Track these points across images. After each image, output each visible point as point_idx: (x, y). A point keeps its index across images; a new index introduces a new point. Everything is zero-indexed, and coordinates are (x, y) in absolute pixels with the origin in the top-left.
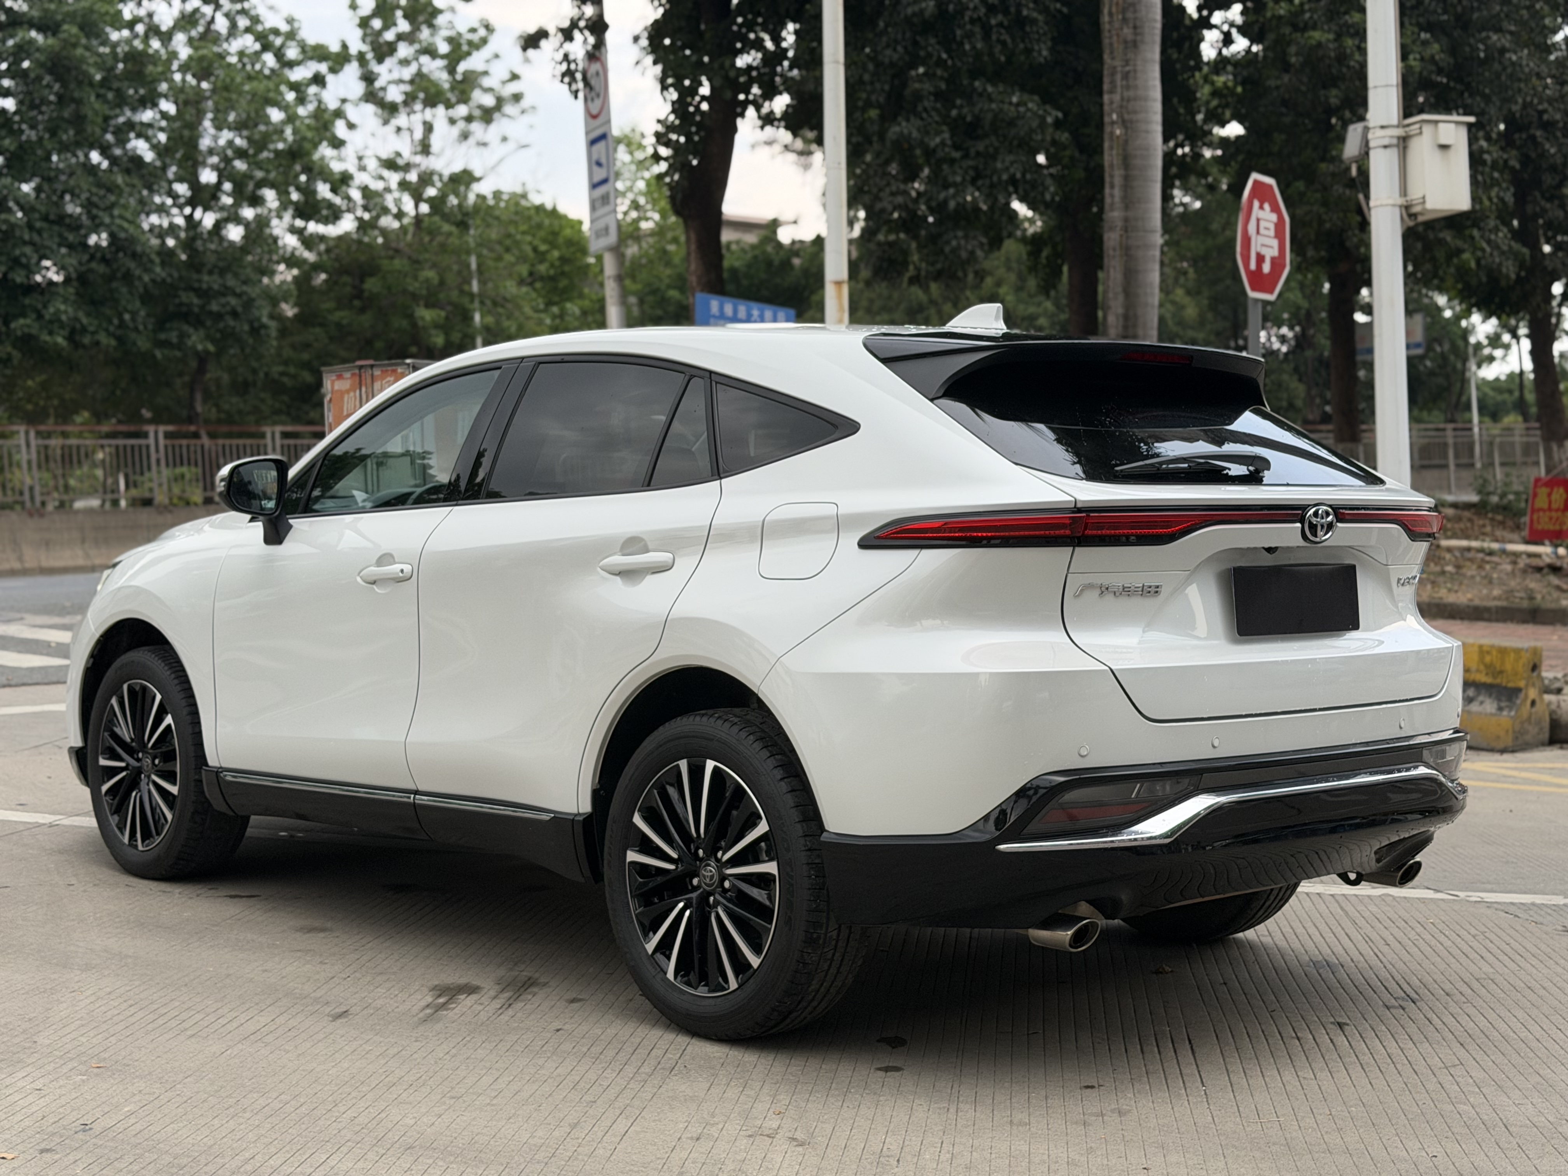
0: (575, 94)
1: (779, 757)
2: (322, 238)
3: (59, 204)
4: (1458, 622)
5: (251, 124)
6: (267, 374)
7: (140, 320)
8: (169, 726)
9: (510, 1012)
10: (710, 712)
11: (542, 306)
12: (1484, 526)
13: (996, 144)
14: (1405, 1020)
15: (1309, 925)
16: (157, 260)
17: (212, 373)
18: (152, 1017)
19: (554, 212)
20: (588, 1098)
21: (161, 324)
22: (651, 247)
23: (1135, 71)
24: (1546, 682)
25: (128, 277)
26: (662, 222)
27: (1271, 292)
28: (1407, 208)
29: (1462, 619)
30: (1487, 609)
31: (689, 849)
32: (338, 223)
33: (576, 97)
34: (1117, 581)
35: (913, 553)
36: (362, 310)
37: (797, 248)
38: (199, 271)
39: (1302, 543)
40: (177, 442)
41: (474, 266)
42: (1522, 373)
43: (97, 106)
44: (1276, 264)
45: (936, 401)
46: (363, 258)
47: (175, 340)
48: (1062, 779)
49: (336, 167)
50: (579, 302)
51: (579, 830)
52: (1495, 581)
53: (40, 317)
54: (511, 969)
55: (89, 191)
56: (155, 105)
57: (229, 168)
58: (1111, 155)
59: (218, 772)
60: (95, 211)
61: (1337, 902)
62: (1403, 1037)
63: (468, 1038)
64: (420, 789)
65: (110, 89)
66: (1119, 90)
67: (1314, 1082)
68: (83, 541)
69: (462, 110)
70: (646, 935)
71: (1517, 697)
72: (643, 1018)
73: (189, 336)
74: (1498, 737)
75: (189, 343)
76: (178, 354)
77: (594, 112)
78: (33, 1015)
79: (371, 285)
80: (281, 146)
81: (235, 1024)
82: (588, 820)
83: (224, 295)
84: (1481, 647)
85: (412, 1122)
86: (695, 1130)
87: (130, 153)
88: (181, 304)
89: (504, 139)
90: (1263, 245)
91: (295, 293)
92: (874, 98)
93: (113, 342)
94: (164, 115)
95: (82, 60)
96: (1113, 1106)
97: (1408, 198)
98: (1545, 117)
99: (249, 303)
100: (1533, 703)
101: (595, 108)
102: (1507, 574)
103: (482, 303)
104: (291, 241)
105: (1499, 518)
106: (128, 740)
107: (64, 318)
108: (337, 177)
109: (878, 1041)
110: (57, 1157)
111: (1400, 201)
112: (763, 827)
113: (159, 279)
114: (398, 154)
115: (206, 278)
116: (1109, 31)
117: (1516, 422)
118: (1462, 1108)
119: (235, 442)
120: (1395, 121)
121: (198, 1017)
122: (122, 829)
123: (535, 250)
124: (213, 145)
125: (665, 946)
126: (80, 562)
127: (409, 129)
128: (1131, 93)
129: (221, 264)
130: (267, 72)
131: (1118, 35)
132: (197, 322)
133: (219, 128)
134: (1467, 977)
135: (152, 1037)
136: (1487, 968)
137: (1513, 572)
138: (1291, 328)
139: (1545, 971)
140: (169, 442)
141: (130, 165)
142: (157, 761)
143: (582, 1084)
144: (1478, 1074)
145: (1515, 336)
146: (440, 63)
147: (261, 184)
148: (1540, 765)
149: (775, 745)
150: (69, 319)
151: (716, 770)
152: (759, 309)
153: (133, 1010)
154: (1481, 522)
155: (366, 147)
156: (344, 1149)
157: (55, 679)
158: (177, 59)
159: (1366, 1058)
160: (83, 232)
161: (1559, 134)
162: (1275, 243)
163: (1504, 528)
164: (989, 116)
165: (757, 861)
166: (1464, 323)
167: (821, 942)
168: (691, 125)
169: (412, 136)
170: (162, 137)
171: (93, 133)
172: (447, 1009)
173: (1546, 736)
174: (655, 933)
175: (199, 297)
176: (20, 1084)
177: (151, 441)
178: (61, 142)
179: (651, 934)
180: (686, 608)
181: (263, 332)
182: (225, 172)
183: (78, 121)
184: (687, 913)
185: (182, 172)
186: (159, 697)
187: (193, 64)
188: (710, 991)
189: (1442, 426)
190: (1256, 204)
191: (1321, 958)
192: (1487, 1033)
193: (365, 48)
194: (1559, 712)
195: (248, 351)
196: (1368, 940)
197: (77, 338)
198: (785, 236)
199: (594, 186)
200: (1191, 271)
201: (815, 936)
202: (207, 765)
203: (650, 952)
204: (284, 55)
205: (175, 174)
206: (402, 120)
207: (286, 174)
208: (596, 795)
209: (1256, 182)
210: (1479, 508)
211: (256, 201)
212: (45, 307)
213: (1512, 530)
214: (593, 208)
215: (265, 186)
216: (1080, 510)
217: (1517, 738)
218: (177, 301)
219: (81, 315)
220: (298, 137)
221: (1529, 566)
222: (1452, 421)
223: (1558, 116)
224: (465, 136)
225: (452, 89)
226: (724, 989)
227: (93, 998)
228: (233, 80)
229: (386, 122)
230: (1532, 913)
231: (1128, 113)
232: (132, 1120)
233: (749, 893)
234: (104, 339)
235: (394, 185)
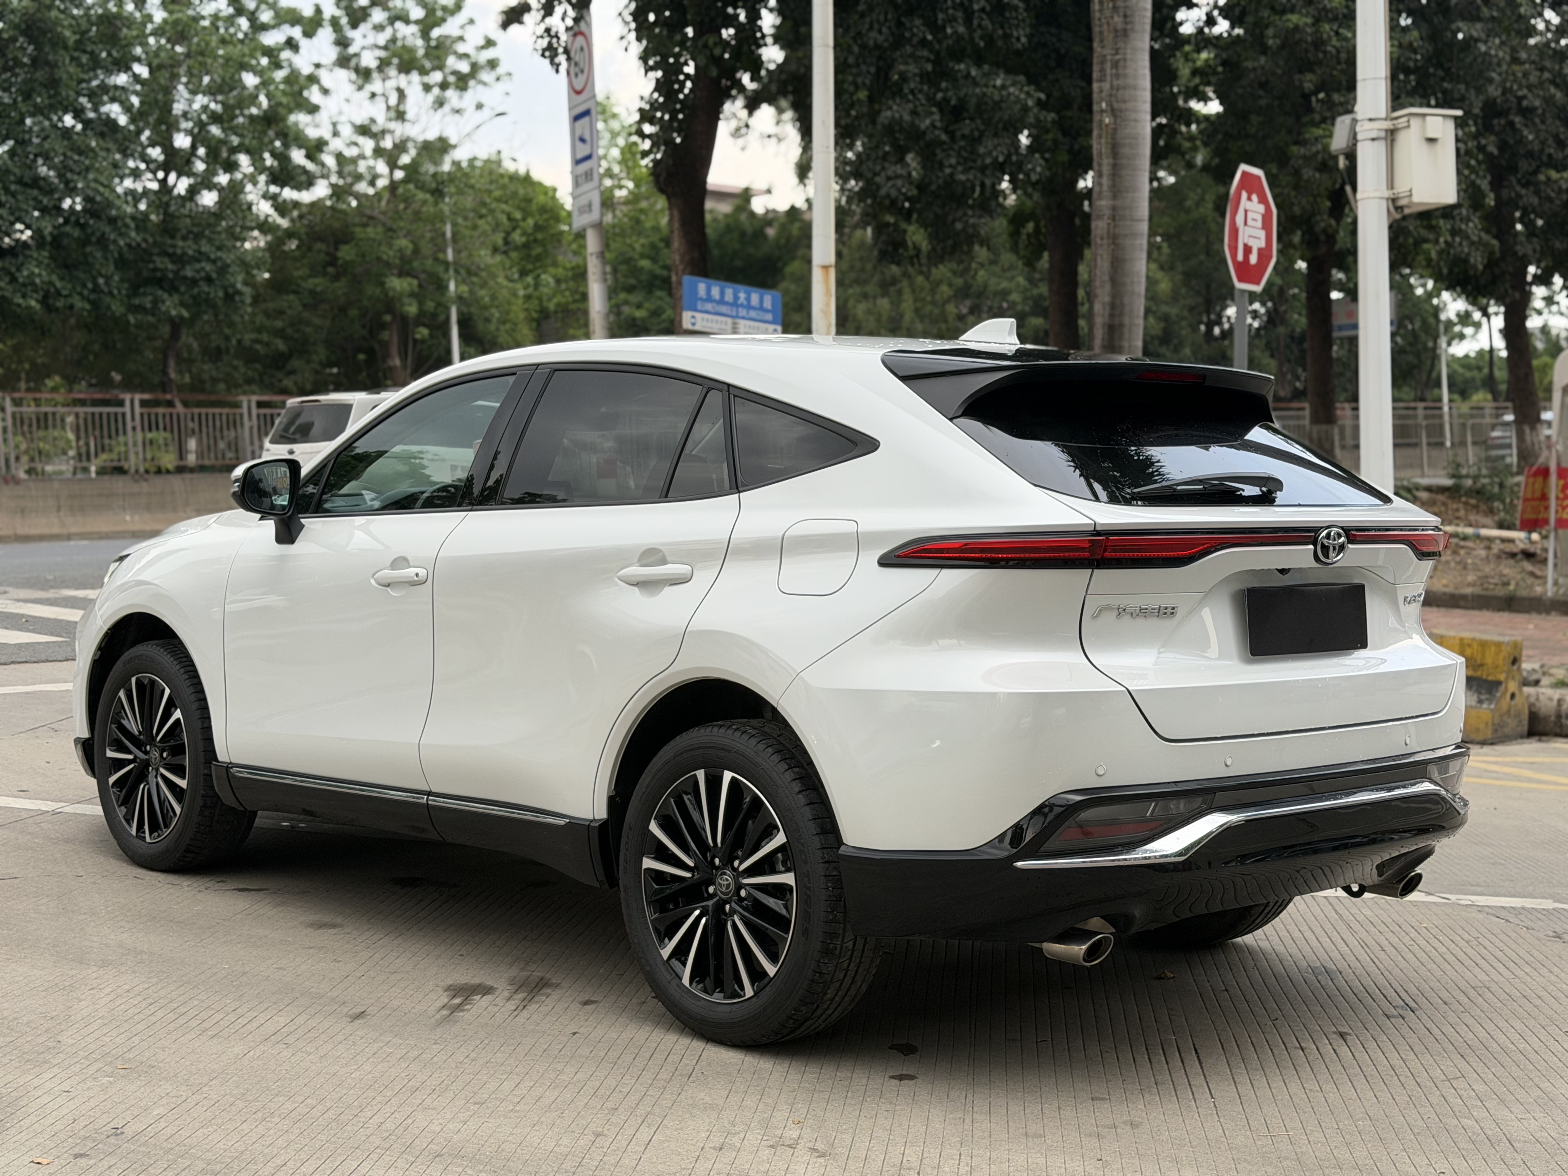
0: (557, 67)
1: (797, 770)
2: (296, 204)
3: (32, 166)
4: (1435, 609)
5: (226, 89)
6: (239, 342)
7: (114, 284)
8: (178, 720)
9: (525, 1014)
10: (728, 723)
11: (516, 276)
12: (1458, 510)
13: (982, 127)
14: (1405, 1030)
15: (1305, 928)
16: (132, 225)
17: (187, 339)
18: (172, 1016)
19: (527, 179)
20: (609, 1105)
21: (135, 290)
22: (625, 215)
23: (1125, 60)
24: (1525, 674)
25: (102, 242)
26: (636, 191)
27: (1257, 283)
28: (1394, 200)
29: (1438, 606)
30: (1464, 597)
31: (705, 857)
32: (312, 189)
33: (557, 71)
34: (1135, 602)
35: (934, 572)
36: (336, 278)
37: (770, 218)
38: (173, 237)
39: (1314, 564)
40: (153, 410)
41: (449, 234)
42: (1492, 350)
43: (71, 69)
44: (1264, 254)
45: (955, 421)
46: (336, 225)
47: (149, 306)
48: (1079, 798)
49: (312, 133)
50: (552, 270)
51: (595, 836)
52: (1469, 567)
53: (13, 280)
54: (522, 969)
55: (64, 155)
56: (128, 69)
57: (203, 133)
58: (1100, 144)
59: (228, 767)
60: (69, 175)
61: (1331, 905)
62: (1404, 1048)
63: (486, 1042)
64: (434, 790)
65: (85, 52)
66: (1108, 78)
67: (1320, 1095)
68: (59, 509)
69: (437, 77)
70: (661, 941)
71: (1497, 690)
72: (658, 1022)
73: (163, 302)
74: (1478, 730)
75: (163, 309)
76: (150, 319)
77: (578, 87)
78: (55, 1014)
79: (346, 253)
80: (254, 111)
81: (255, 1024)
82: (604, 825)
83: (199, 261)
84: (1462, 639)
85: (438, 1129)
86: (717, 1140)
87: (104, 117)
88: (155, 270)
89: (479, 106)
90: (1250, 236)
91: (269, 260)
92: (860, 80)
93: (88, 306)
94: (136, 78)
95: (57, 22)
96: (1126, 1118)
97: (1395, 191)
98: (1525, 103)
99: (223, 270)
100: (1513, 696)
101: (578, 84)
102: (1482, 560)
103: (457, 271)
104: (264, 208)
105: (1473, 502)
106: (137, 733)
107: (37, 281)
108: (313, 144)
109: (891, 1048)
110: (92, 1162)
111: (1387, 194)
112: (780, 839)
113: (134, 244)
114: (373, 121)
115: (180, 243)
116: (1100, 19)
117: (1485, 400)
118: (1465, 1122)
119: (211, 411)
120: (1383, 115)
121: (218, 1016)
122: (129, 821)
123: (510, 219)
124: (187, 108)
125: (680, 952)
126: (56, 530)
127: (384, 95)
128: (1120, 82)
129: (195, 230)
130: (240, 36)
131: (1108, 23)
132: (173, 289)
133: (194, 92)
134: (1463, 984)
135: (174, 1038)
136: (1482, 976)
137: (1487, 557)
138: (1263, 304)
139: (1540, 979)
140: (145, 410)
141: (105, 129)
142: (165, 755)
143: (602, 1091)
144: (1480, 1087)
145: (1486, 314)
146: (413, 29)
147: (234, 150)
148: (1520, 759)
149: (793, 757)
150: (42, 282)
151: (733, 781)
152: (745, 292)
153: (153, 1009)
154: (1455, 506)
155: (341, 113)
156: (374, 1156)
157: (43, 657)
158: (152, 22)
159: (1370, 1070)
160: (56, 196)
161: (1537, 120)
162: (1262, 234)
163: (1478, 512)
164: (974, 101)
165: (774, 871)
166: (1435, 301)
167: (837, 952)
168: (675, 103)
169: (387, 102)
170: (135, 101)
171: (68, 96)
172: (463, 1011)
173: (1525, 728)
174: (670, 939)
175: (173, 262)
176: (49, 1085)
177: (127, 409)
178: (35, 105)
179: (666, 940)
180: (704, 621)
181: (237, 298)
182: (199, 136)
183: (53, 83)
184: (704, 920)
185: (155, 137)
186: (167, 691)
187: (168, 28)
188: (725, 998)
189: (1412, 405)
190: (1244, 195)
191: (1318, 964)
192: (1487, 1044)
193: (338, 13)
194: (1538, 705)
195: (221, 317)
196: (1364, 945)
197: (51, 301)
198: (758, 205)
199: (577, 162)
200: (1165, 245)
201: (831, 946)
202: (216, 760)
203: (665, 957)
204: (257, 19)
205: (148, 138)
206: (376, 85)
207: (260, 139)
208: (612, 802)
209: (1244, 173)
210: (1452, 492)
211: (231, 166)
212: (19, 269)
213: (1486, 514)
214: (576, 183)
215: (240, 152)
216: (1098, 533)
217: (1496, 731)
218: (151, 266)
219: (54, 278)
220: (273, 103)
221: (1502, 551)
222: (1422, 399)
223: (1537, 103)
224: (440, 103)
225: (427, 55)
226: (740, 996)
227: (112, 996)
228: (208, 44)
229: (360, 88)
230: (1522, 917)
231: (1118, 102)
232: (163, 1124)
233: (765, 901)
234: (78, 303)
235: (368, 152)
